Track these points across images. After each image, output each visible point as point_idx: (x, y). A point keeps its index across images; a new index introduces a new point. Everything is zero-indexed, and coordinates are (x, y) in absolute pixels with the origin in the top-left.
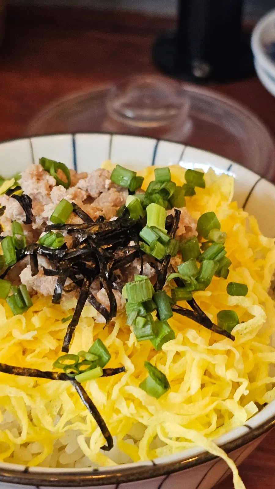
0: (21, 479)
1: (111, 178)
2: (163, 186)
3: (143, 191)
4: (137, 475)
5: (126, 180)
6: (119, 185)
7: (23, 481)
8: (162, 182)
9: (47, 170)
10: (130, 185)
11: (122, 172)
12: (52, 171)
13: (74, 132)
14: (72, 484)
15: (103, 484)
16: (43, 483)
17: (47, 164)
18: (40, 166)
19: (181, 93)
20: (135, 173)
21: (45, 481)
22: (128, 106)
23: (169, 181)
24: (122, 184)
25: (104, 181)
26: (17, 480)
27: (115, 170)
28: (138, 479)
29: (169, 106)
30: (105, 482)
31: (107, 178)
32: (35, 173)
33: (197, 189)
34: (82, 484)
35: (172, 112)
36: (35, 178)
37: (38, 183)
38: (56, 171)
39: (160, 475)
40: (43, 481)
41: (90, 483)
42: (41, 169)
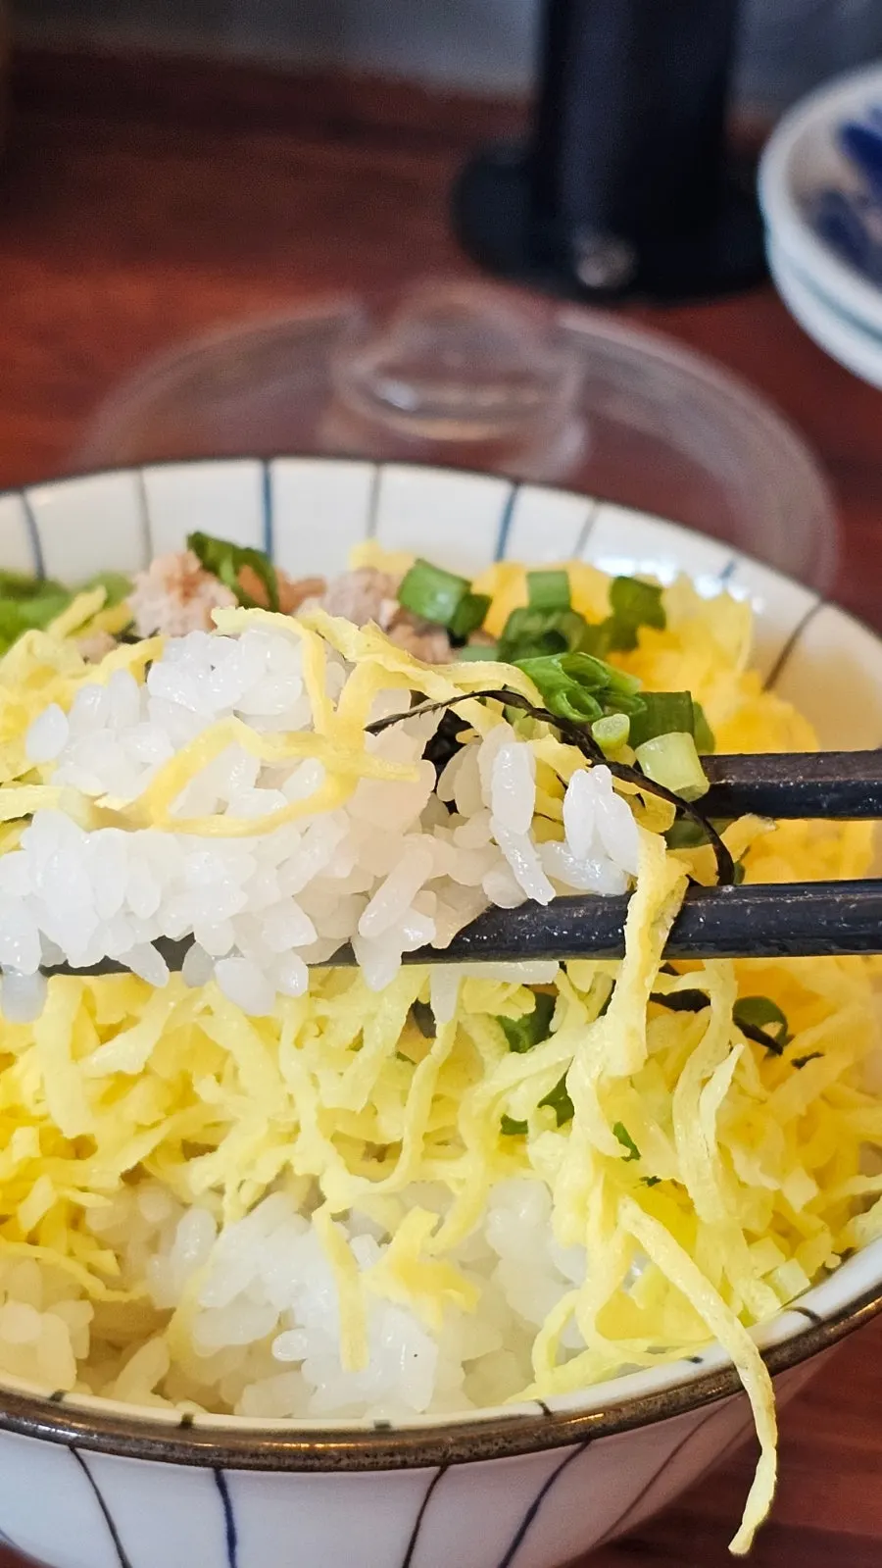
0: (172, 1447)
1: (399, 597)
2: (551, 623)
3: (489, 636)
4: (501, 1442)
5: (443, 604)
6: (421, 618)
7: (177, 1454)
8: (547, 612)
9: (211, 568)
10: (454, 618)
11: (432, 579)
12: (226, 569)
13: (266, 455)
14: (317, 1463)
15: (404, 1465)
16: (234, 1460)
17: (211, 552)
18: (192, 556)
19: (558, 339)
20: (467, 584)
21: (242, 1453)
22: (394, 371)
23: (566, 608)
24: (430, 612)
25: (377, 603)
26: (159, 1449)
27: (411, 573)
28: (503, 1453)
29: (519, 379)
30: (411, 1459)
31: (385, 594)
32: (178, 575)
33: (645, 634)
34: (344, 1462)
35: (530, 397)
36: (177, 592)
37: (185, 604)
38: (237, 572)
39: (563, 1444)
40: (232, 1453)
41: (367, 1461)
42: (194, 565)
